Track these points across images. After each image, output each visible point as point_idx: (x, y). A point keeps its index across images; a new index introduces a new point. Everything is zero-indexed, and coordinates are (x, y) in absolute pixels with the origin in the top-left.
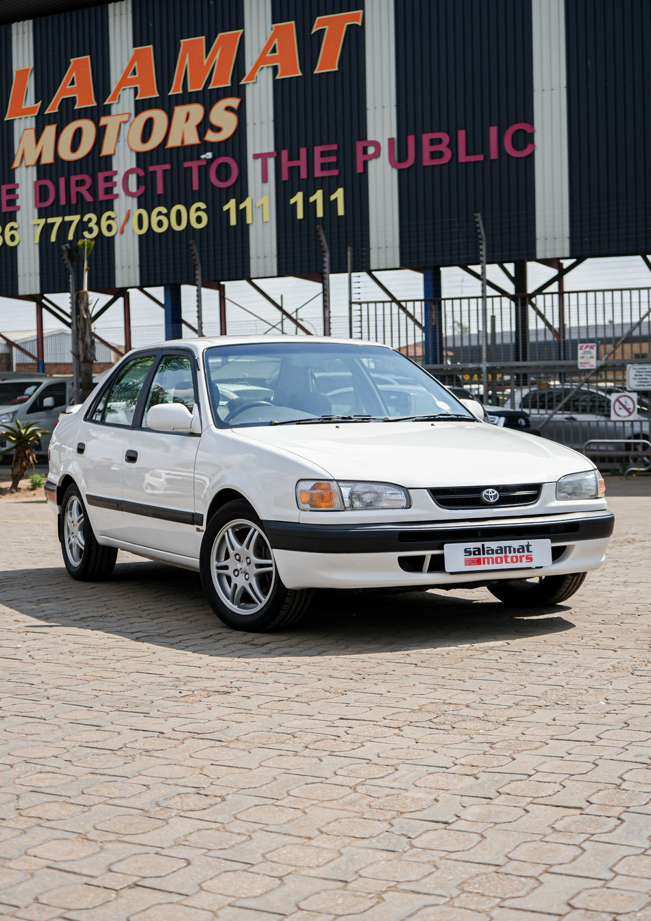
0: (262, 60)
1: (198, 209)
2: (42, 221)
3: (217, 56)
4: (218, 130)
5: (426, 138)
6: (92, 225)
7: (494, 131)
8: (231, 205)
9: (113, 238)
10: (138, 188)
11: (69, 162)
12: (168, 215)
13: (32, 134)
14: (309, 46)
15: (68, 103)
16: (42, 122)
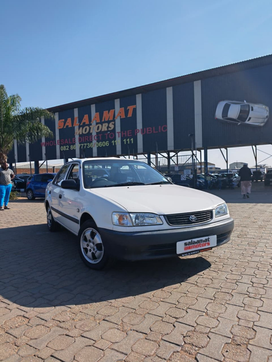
0: (118, 115)
1: (107, 142)
2: (80, 145)
3: (110, 114)
4: (110, 128)
5: (148, 128)
6: (89, 145)
7: (160, 127)
8: (113, 142)
9: (92, 148)
10: (97, 138)
11: (84, 134)
12: (102, 144)
13: (78, 129)
14: (126, 112)
15: (84, 123)
16: (80, 127)
